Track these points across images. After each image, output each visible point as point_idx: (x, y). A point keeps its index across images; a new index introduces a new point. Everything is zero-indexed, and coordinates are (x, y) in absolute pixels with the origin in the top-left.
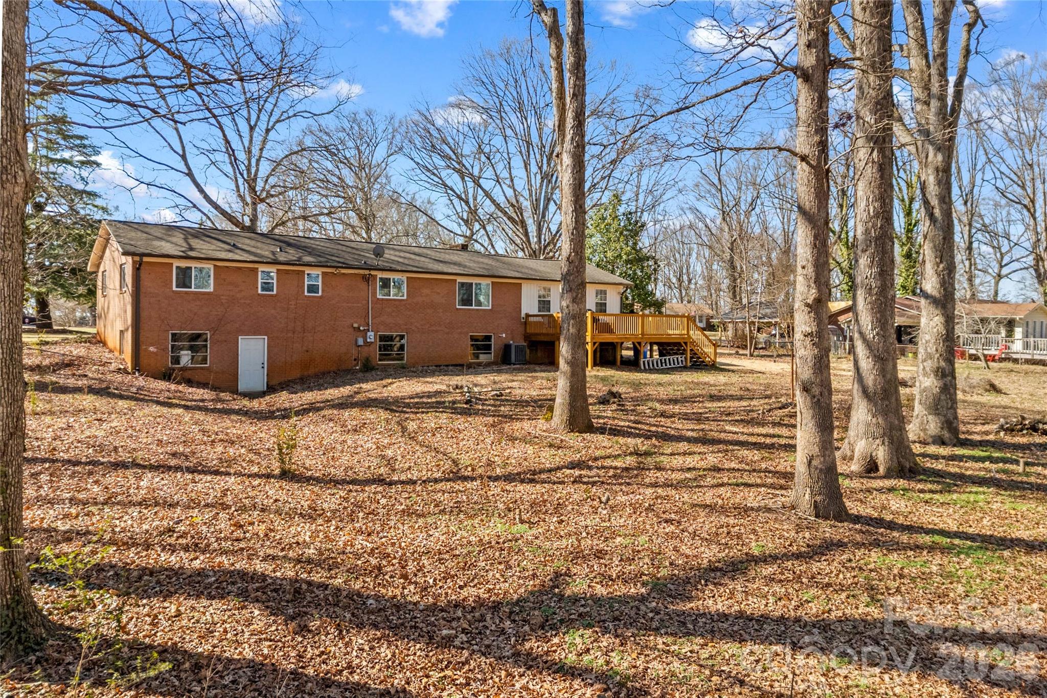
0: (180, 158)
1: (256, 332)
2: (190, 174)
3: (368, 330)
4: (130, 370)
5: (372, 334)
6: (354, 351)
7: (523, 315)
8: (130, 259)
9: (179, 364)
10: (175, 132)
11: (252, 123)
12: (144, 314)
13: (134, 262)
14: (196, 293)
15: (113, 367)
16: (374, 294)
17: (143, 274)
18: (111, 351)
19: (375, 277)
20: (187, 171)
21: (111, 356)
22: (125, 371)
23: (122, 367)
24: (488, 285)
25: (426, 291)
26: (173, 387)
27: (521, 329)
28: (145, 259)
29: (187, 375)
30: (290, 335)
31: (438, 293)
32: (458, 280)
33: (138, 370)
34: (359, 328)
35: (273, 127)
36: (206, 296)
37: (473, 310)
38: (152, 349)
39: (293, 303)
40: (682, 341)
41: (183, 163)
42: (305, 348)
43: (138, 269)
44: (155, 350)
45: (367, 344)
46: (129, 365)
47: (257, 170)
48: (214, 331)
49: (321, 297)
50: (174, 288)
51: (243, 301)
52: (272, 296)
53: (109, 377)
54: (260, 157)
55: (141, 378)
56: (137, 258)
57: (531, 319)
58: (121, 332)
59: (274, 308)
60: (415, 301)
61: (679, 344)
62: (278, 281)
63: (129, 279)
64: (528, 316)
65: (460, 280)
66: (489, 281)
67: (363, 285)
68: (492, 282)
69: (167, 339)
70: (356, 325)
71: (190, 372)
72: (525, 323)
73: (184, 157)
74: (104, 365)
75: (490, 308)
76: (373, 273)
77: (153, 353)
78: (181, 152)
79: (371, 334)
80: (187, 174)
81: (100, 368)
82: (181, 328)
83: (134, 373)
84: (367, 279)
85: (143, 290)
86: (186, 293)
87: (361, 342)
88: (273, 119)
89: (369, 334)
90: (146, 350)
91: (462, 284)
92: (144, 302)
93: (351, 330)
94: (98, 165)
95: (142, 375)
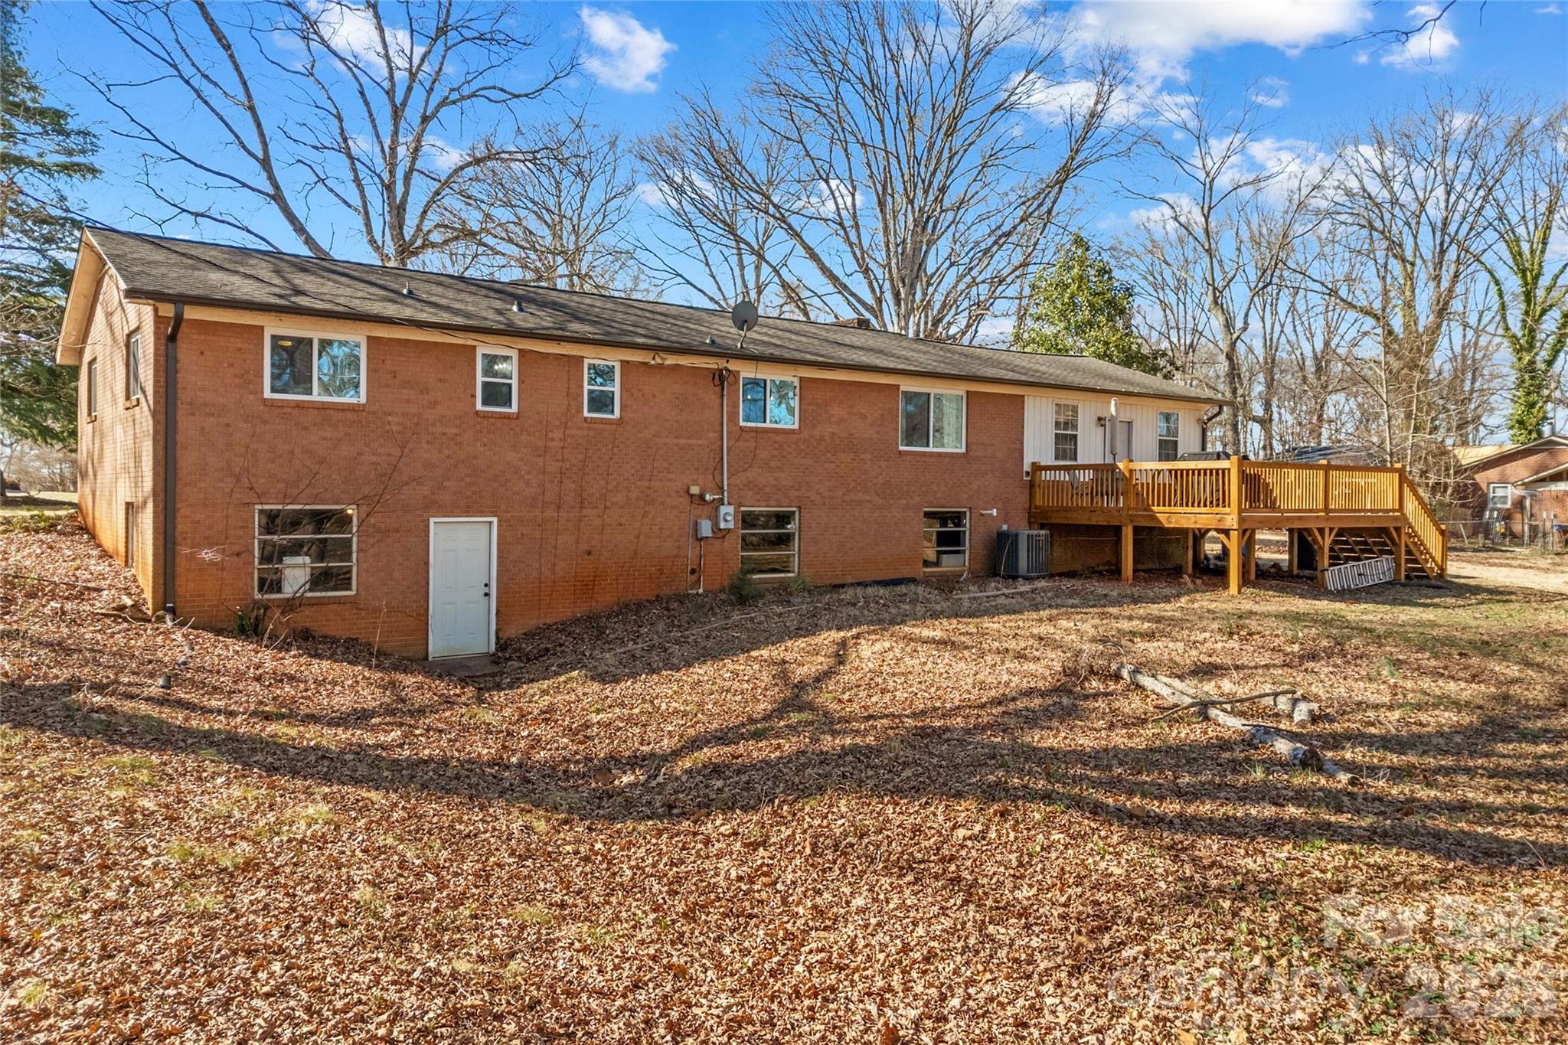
0: (258, 166)
1: (470, 508)
2: (278, 197)
3: (721, 502)
4: (149, 608)
5: (731, 509)
6: (691, 552)
7: (1027, 467)
8: (147, 311)
9: (279, 591)
10: (248, 114)
11: (398, 101)
12: (187, 461)
13: (158, 320)
14: (323, 407)
15: (103, 602)
16: (733, 415)
17: (185, 350)
18: (105, 555)
19: (735, 374)
20: (271, 191)
21: (103, 567)
22: (136, 614)
23: (129, 602)
24: (959, 398)
25: (838, 411)
26: (267, 658)
27: (1023, 498)
28: (191, 313)
29: (303, 618)
30: (550, 513)
31: (864, 417)
32: (902, 388)
33: (173, 611)
34: (702, 497)
35: (434, 115)
36: (350, 415)
37: (932, 454)
38: (207, 555)
39: (557, 434)
40: (1390, 525)
41: (264, 175)
42: (584, 547)
43: (170, 335)
44: (218, 558)
45: (720, 534)
46: (148, 595)
47: (406, 193)
48: (369, 503)
49: (620, 421)
50: (267, 394)
51: (438, 429)
52: (507, 417)
53: (88, 633)
54: (412, 169)
55: (178, 636)
56: (168, 310)
57: (1045, 476)
58: (129, 506)
59: (514, 447)
60: (816, 433)
61: (1384, 531)
62: (521, 381)
63: (147, 373)
64: (1037, 468)
65: (908, 386)
66: (960, 390)
67: (710, 395)
68: (968, 392)
69: (247, 527)
70: (695, 490)
71: (307, 611)
72: (1032, 485)
73: (266, 163)
74: (80, 597)
75: (963, 450)
76: (733, 365)
77: (211, 563)
78: (260, 154)
79: (727, 510)
80: (272, 197)
81: (68, 606)
82: (285, 498)
83: (161, 620)
84: (720, 378)
85: (183, 396)
86: (299, 405)
87: (706, 529)
88: (435, 100)
89: (723, 510)
90: (192, 557)
91: (910, 397)
92: (187, 426)
93: (686, 500)
94: (93, 171)
95: (182, 624)
